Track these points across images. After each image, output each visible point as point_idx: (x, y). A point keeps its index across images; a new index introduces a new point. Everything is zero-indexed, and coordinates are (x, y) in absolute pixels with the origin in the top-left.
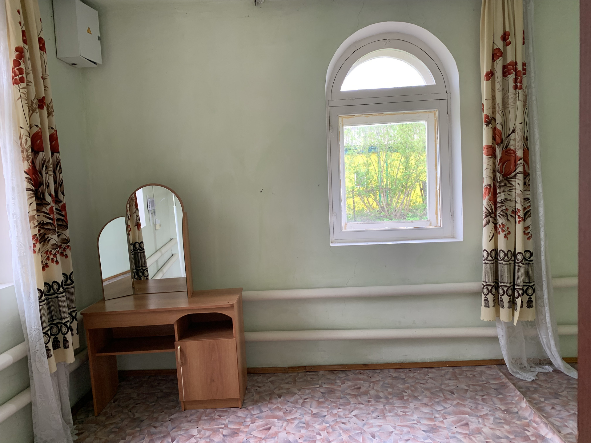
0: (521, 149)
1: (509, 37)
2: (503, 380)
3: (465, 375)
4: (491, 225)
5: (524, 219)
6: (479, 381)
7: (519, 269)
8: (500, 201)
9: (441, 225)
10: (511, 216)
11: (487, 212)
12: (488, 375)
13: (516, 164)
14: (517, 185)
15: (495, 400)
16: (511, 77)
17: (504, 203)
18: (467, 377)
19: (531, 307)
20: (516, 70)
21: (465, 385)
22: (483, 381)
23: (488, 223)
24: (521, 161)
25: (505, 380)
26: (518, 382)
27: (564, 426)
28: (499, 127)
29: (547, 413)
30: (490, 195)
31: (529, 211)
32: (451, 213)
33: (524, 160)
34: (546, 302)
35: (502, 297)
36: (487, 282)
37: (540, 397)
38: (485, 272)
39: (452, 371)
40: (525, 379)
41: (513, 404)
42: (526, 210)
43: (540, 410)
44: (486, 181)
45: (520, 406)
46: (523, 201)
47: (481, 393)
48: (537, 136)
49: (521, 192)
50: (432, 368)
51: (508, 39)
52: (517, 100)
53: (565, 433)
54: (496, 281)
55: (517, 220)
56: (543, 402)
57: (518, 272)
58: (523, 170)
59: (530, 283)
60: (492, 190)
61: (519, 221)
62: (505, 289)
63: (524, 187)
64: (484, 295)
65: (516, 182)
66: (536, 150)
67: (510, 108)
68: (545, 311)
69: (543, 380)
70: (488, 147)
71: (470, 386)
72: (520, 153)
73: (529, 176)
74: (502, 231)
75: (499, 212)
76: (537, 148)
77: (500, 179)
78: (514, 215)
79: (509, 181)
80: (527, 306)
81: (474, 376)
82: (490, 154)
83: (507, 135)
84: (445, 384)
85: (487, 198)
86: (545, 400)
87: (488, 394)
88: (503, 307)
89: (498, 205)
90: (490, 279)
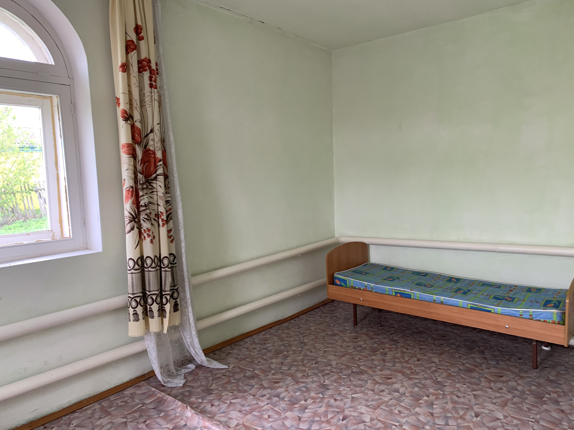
0: (160, 150)
1: (142, 32)
2: (158, 395)
3: (116, 406)
4: (136, 230)
5: (167, 222)
6: (134, 406)
7: (165, 274)
8: (143, 205)
9: (70, 236)
10: (155, 220)
11: (132, 217)
12: (140, 395)
13: (155, 166)
14: (159, 187)
15: (159, 420)
16: (146, 74)
17: (148, 206)
18: (118, 407)
19: (177, 311)
20: (150, 67)
21: (122, 418)
22: (138, 404)
23: (132, 229)
24: (161, 163)
25: (160, 395)
26: (172, 391)
27: (229, 420)
28: (138, 125)
29: (210, 413)
30: (133, 198)
31: (170, 213)
32: (82, 220)
33: (163, 163)
34: (189, 302)
35: (151, 307)
36: (134, 294)
37: (197, 399)
38: (132, 283)
39: (99, 406)
40: (176, 386)
41: (178, 417)
42: (168, 213)
43: (203, 412)
44: (127, 182)
45: (186, 417)
46: (165, 204)
47: (142, 420)
48: (172, 139)
49: (163, 195)
50: (74, 412)
51: (141, 34)
52: (153, 99)
53: (234, 426)
54: (144, 291)
55: (161, 223)
56: (201, 403)
57: (165, 277)
58: (163, 172)
59: (175, 286)
60: (134, 193)
61: (163, 225)
62: (154, 297)
63: (165, 190)
64: (133, 308)
65: (157, 184)
66: (172, 153)
67: (147, 107)
68: (188, 310)
69: (191, 380)
70: (129, 145)
71: (127, 416)
72: (159, 155)
73: (168, 179)
74: (148, 236)
75: (143, 216)
76: (173, 150)
77: (142, 181)
78: (156, 219)
79: (150, 183)
80: (174, 310)
81: (126, 402)
82: (131, 154)
83: (146, 135)
84: (97, 426)
85: (130, 201)
86: (202, 400)
87: (150, 417)
88: (153, 317)
89: (142, 209)
90: (138, 290)
